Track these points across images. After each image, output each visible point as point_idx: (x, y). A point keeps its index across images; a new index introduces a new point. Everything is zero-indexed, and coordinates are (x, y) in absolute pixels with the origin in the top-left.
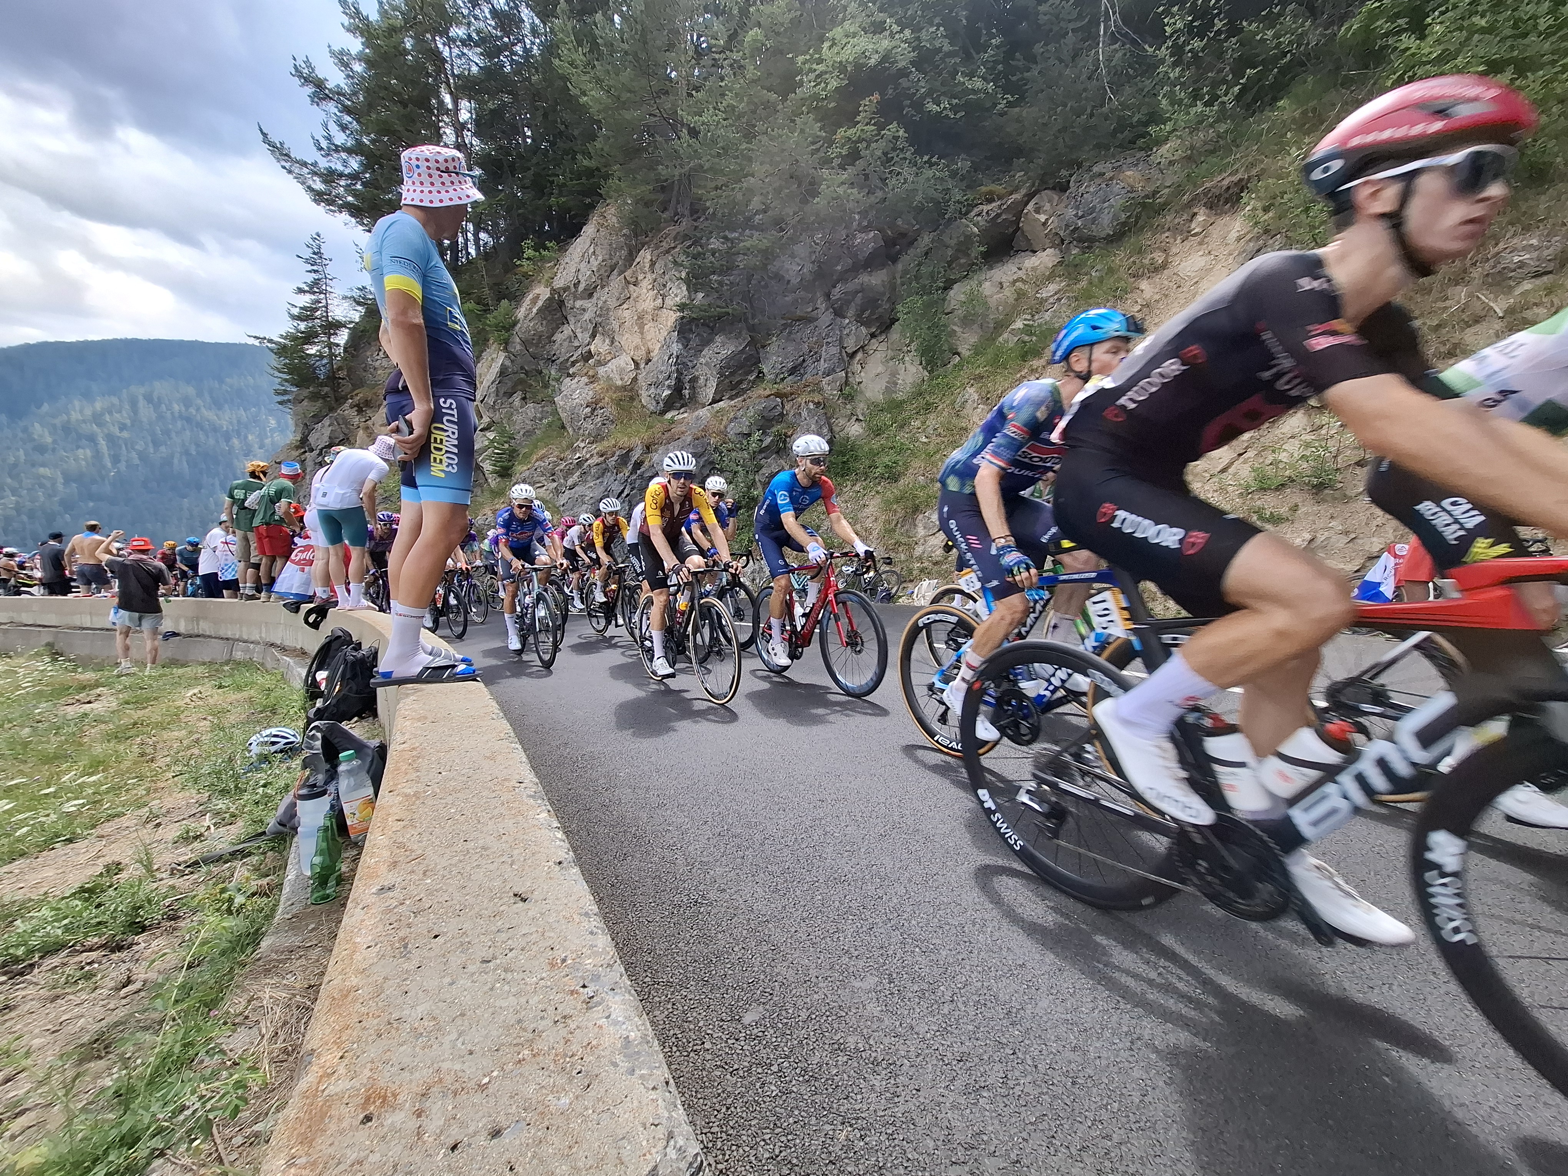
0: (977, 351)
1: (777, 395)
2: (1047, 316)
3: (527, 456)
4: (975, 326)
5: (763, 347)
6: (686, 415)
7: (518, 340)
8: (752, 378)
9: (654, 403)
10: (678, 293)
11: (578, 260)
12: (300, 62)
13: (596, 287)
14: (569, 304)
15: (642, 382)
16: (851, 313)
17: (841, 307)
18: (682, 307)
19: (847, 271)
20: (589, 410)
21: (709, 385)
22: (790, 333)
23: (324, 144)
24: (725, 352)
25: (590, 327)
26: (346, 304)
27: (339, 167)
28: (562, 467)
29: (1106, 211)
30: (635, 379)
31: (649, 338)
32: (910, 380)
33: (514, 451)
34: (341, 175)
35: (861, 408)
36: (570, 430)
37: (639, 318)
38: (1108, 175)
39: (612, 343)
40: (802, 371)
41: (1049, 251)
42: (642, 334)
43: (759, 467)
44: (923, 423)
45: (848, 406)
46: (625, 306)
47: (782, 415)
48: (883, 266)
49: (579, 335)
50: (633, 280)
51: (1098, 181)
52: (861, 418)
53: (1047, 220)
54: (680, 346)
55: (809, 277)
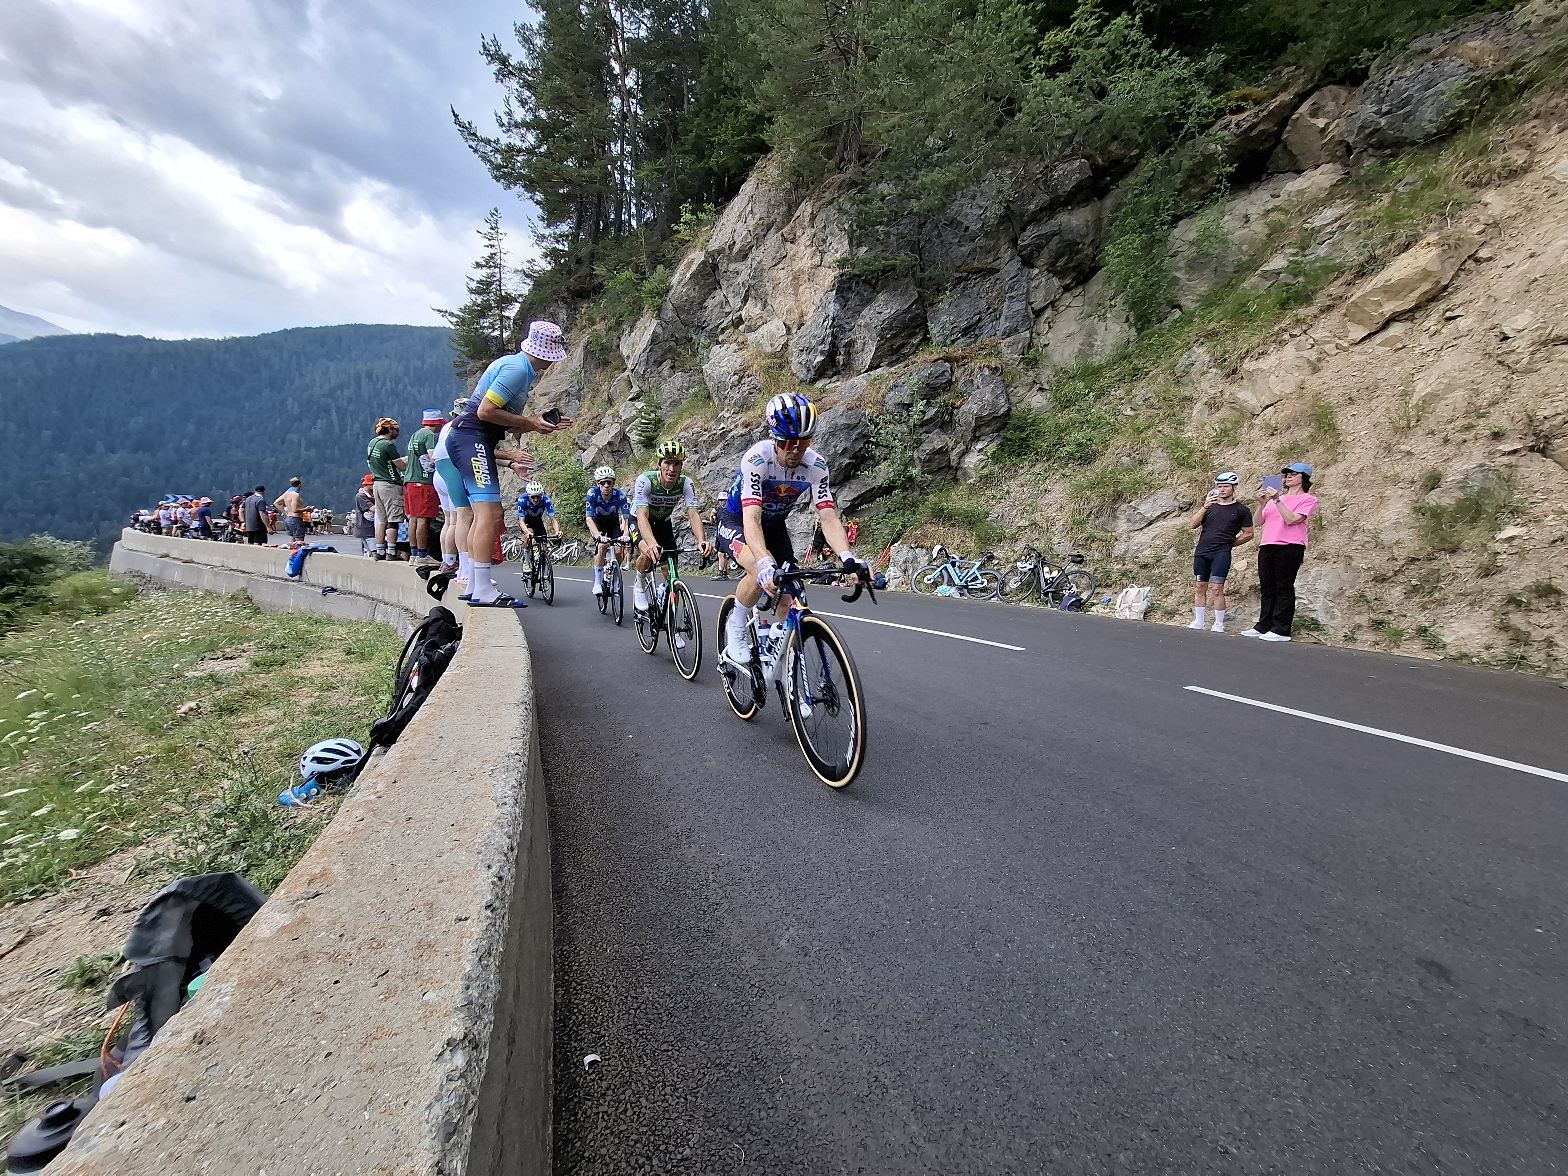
0: (1209, 302)
1: (947, 359)
2: (1322, 251)
3: (672, 427)
4: (1207, 272)
5: (932, 305)
6: (838, 384)
7: (671, 307)
8: (915, 341)
9: (805, 372)
10: (839, 248)
11: (734, 220)
12: (488, 40)
13: (751, 248)
14: (722, 268)
15: (793, 349)
16: (1042, 260)
17: (1031, 254)
18: (842, 263)
19: (1041, 210)
20: (736, 377)
21: (867, 349)
22: (965, 288)
23: (505, 120)
24: (888, 312)
25: (743, 291)
26: (517, 278)
27: (518, 143)
28: (705, 438)
29: (1430, 100)
30: (786, 346)
31: (803, 300)
32: (1111, 340)
33: (660, 421)
34: (519, 151)
35: (1046, 374)
36: (716, 400)
37: (794, 278)
38: (1435, 52)
39: (765, 307)
40: (977, 332)
41: (1324, 167)
42: (796, 295)
43: (919, 443)
44: (1128, 393)
45: (1030, 373)
46: (780, 266)
47: (950, 382)
48: (1086, 201)
49: (731, 300)
50: (791, 236)
51: (1417, 61)
52: (1046, 386)
53: (1328, 124)
54: (838, 307)
55: (993, 221)
